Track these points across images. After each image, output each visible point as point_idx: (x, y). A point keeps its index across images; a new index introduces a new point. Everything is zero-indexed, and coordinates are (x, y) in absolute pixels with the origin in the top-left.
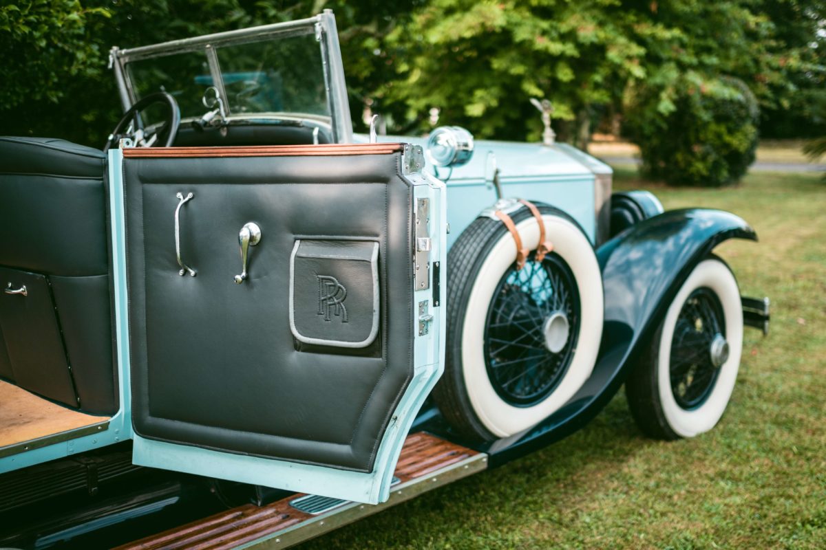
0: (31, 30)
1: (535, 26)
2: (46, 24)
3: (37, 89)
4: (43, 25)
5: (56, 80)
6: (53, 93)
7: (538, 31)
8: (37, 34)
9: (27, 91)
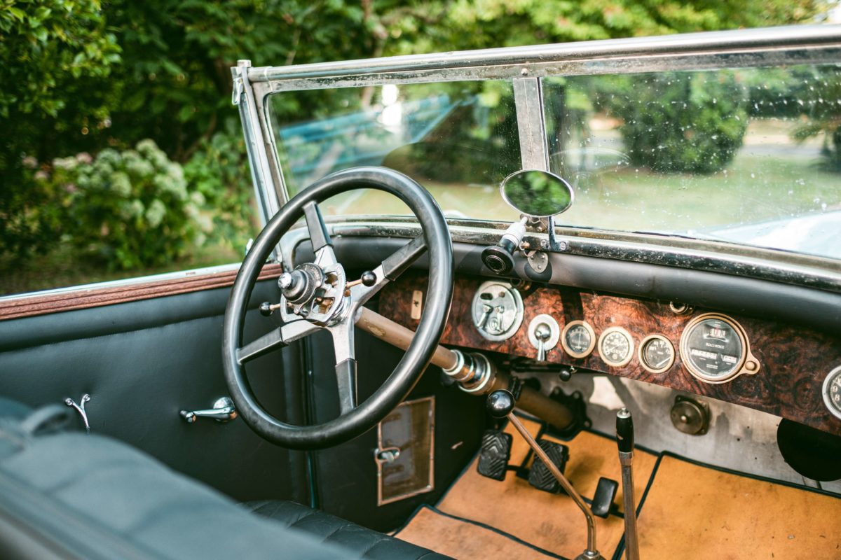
0: (26, 15)
1: (555, 8)
2: (48, 7)
3: (26, 98)
4: (43, 8)
5: (52, 83)
6: (50, 102)
7: (558, 13)
8: (34, 22)
9: (14, 100)
